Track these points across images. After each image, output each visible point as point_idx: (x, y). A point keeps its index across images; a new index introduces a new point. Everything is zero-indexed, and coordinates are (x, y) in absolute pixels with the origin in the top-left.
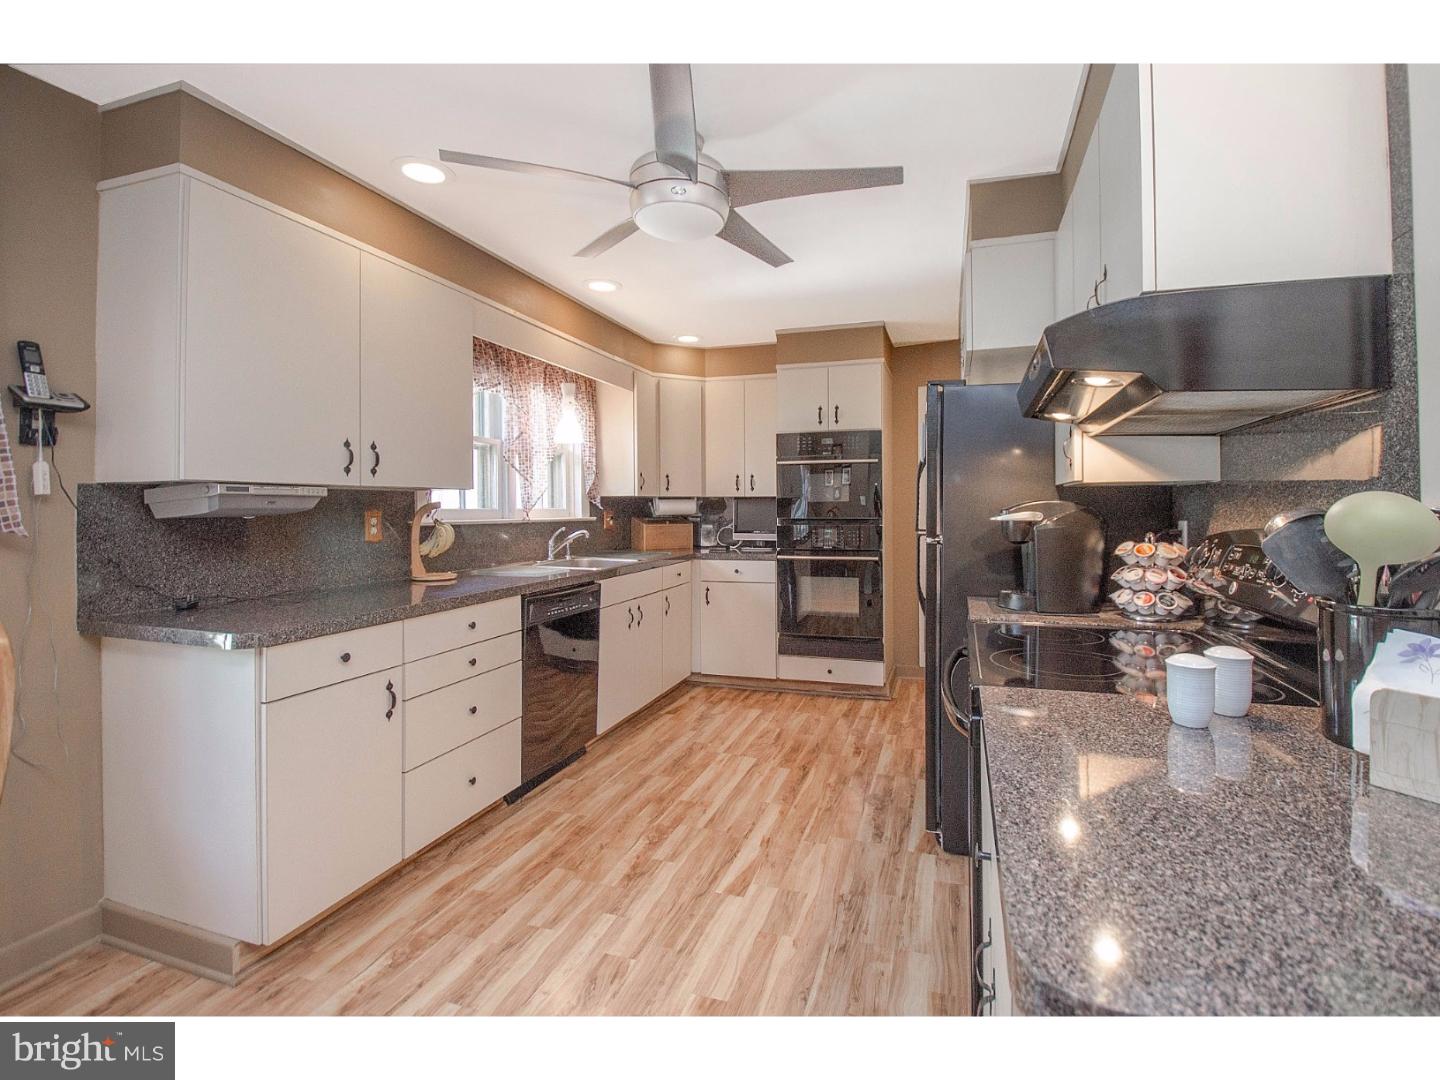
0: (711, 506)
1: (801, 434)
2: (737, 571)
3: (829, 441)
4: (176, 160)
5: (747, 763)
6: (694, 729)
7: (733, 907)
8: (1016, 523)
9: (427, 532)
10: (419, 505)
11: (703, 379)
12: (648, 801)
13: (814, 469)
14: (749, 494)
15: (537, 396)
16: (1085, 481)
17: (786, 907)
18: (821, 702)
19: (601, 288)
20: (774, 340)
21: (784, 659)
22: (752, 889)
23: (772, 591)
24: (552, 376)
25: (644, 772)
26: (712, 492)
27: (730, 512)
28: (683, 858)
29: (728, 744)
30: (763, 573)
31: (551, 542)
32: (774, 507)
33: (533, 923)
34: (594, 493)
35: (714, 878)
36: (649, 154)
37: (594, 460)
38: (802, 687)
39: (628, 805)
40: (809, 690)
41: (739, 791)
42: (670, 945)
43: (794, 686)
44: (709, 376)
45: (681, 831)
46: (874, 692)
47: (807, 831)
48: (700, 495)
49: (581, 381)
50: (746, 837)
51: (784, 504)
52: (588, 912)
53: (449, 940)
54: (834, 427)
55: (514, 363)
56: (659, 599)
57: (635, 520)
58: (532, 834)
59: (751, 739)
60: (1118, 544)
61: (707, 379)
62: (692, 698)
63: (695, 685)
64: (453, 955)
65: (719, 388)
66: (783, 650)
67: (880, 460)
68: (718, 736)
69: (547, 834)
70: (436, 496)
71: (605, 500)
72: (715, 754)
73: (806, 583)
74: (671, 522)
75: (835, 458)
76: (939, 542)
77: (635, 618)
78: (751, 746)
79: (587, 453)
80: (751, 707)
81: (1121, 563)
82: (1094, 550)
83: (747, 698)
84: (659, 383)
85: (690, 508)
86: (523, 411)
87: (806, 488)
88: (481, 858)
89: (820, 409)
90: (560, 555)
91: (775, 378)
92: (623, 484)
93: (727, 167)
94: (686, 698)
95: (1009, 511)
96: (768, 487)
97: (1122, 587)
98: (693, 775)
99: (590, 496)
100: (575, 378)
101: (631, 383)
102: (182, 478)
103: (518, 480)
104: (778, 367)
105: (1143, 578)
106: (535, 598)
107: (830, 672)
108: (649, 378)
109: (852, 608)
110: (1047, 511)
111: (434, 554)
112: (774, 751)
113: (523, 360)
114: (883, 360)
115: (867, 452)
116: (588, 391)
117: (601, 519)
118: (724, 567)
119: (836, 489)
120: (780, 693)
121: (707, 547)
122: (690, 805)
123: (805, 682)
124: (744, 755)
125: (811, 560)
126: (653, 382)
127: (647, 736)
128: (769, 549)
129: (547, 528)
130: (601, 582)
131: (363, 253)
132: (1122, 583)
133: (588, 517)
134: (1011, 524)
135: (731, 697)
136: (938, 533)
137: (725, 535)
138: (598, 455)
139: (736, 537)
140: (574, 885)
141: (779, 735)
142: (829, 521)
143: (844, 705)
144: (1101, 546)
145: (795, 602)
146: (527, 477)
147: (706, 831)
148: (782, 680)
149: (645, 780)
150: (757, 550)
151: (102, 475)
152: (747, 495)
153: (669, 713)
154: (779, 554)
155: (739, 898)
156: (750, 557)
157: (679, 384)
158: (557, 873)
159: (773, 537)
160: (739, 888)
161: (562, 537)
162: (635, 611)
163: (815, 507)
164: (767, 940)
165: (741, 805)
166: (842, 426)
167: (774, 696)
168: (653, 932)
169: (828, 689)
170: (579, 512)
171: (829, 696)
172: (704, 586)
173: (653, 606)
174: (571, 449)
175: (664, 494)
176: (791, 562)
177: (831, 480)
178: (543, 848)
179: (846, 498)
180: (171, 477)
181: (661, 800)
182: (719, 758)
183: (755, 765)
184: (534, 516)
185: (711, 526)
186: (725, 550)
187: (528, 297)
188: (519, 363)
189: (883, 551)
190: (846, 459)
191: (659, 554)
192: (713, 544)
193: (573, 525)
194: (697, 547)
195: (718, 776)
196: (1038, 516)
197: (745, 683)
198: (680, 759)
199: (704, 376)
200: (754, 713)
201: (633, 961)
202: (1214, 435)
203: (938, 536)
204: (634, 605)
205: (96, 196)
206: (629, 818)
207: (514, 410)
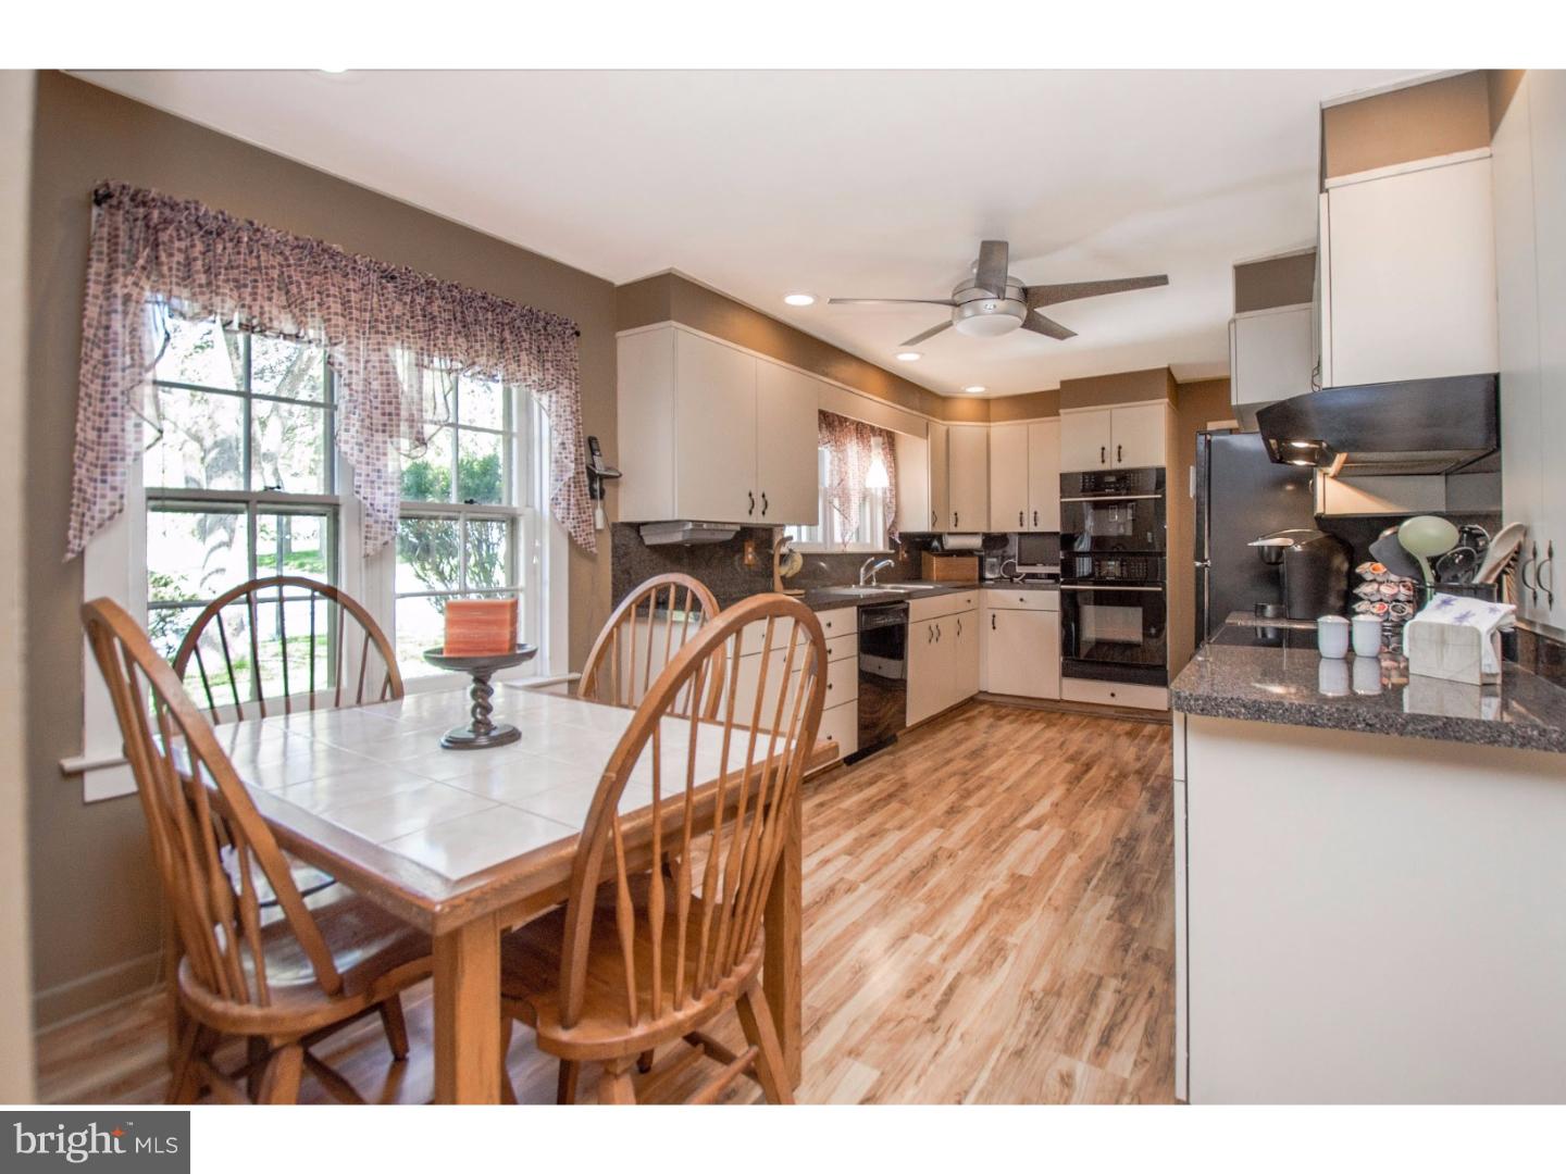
0: (995, 541)
1: (1084, 474)
2: (1021, 600)
3: (1113, 479)
4: (669, 319)
5: (1037, 757)
6: (985, 733)
7: (1032, 836)
8: (1270, 547)
9: (784, 558)
10: (777, 539)
11: (987, 424)
12: (955, 774)
13: (1097, 506)
14: (1033, 529)
15: (853, 448)
16: (1328, 512)
17: (1072, 840)
18: (1104, 723)
19: (908, 361)
20: (1058, 387)
21: (1068, 682)
22: (1045, 828)
23: (1055, 619)
24: (863, 431)
25: (948, 755)
26: (996, 529)
27: (1013, 548)
28: (988, 808)
29: (1016, 745)
30: (1047, 601)
31: (862, 570)
32: (1057, 541)
33: (887, 826)
34: (893, 529)
35: (1015, 820)
36: (968, 281)
37: (894, 501)
38: (1084, 708)
39: (939, 774)
40: (1091, 714)
41: (1029, 774)
42: (987, 846)
43: (1077, 708)
44: (995, 421)
45: (984, 792)
46: (1159, 716)
47: (1090, 801)
48: (985, 530)
49: (884, 434)
50: (1038, 800)
51: (1067, 540)
52: (923, 825)
53: (833, 829)
54: (1116, 466)
55: (836, 423)
56: (953, 619)
57: (924, 554)
58: (871, 783)
59: (1037, 743)
60: (1358, 565)
61: (992, 424)
62: (981, 712)
63: (983, 702)
64: (838, 836)
65: (1004, 432)
66: (1067, 672)
67: (1164, 495)
68: (1007, 738)
69: (880, 785)
70: (790, 531)
71: (903, 536)
72: (1006, 751)
73: (1089, 612)
74: (958, 556)
75: (1120, 495)
76: (1206, 566)
77: (934, 635)
78: (1038, 747)
79: (888, 495)
80: (1037, 722)
81: (1360, 580)
82: (1338, 571)
83: (1031, 715)
84: (948, 431)
85: (976, 542)
86: (843, 461)
87: (1089, 524)
88: (837, 793)
89: (1103, 449)
90: (868, 582)
91: (1059, 421)
92: (918, 521)
93: (1027, 284)
94: (975, 712)
95: (1264, 537)
96: (1052, 522)
97: (1361, 599)
98: (988, 762)
99: (889, 532)
100: (880, 432)
101: (925, 432)
102: (676, 518)
103: (837, 516)
104: (1061, 411)
105: (1378, 591)
106: (867, 609)
107: (1113, 695)
108: (940, 426)
109: (1136, 635)
110: (1297, 538)
111: (790, 575)
112: (1059, 752)
113: (843, 420)
114: (1167, 400)
115: (1153, 488)
116: (890, 440)
117: (897, 552)
118: (1010, 596)
119: (1118, 523)
120: (1063, 714)
121: (991, 579)
122: (990, 779)
123: (1088, 704)
124: (1031, 753)
125: (1095, 591)
126: (945, 428)
127: (944, 736)
128: (1051, 581)
129: (859, 559)
130: (910, 601)
131: (758, 361)
132: (1362, 595)
133: (888, 551)
134: (1266, 549)
135: (1017, 713)
136: (1206, 556)
137: (1009, 568)
138: (897, 496)
139: (1019, 569)
140: (908, 812)
141: (1063, 744)
142: (1112, 554)
143: (1127, 726)
144: (1346, 566)
145: (1078, 629)
146: (845, 515)
147: (1005, 795)
148: (1067, 701)
149: (948, 762)
150: (1041, 581)
151: (622, 518)
152: (1031, 530)
153: (963, 720)
154: (1063, 583)
155: (1035, 832)
156: (1032, 587)
157: (966, 431)
158: (894, 805)
159: (1057, 570)
160: (1037, 825)
161: (871, 565)
162: (933, 628)
163: (1098, 542)
164: (1058, 854)
165: (1032, 783)
166: (1126, 464)
167: (1057, 716)
168: (972, 840)
169: (1112, 712)
170: (880, 546)
171: (1112, 719)
172: (990, 613)
173: (948, 626)
174: (873, 491)
175: (953, 530)
176: (1075, 591)
177: (1116, 516)
178: (881, 791)
179: (1129, 532)
180: (670, 518)
181: (965, 774)
182: (1010, 753)
183: (1043, 760)
184: (850, 549)
185: (995, 560)
186: (1009, 580)
187: (848, 370)
188: (841, 423)
189: (1167, 582)
190: (1132, 494)
191: (948, 584)
192: (996, 576)
193: (880, 556)
194: (982, 578)
195: (1010, 764)
196: (1290, 542)
197: (1030, 703)
198: (977, 750)
199: (989, 421)
200: (1038, 727)
201: (960, 852)
202: (1438, 474)
203: (1206, 561)
204: (933, 623)
205: (615, 341)
206: (940, 782)
207: (836, 462)
